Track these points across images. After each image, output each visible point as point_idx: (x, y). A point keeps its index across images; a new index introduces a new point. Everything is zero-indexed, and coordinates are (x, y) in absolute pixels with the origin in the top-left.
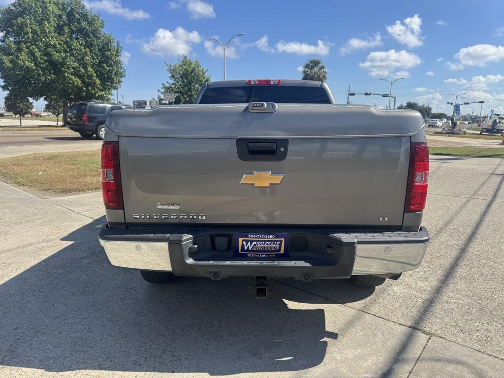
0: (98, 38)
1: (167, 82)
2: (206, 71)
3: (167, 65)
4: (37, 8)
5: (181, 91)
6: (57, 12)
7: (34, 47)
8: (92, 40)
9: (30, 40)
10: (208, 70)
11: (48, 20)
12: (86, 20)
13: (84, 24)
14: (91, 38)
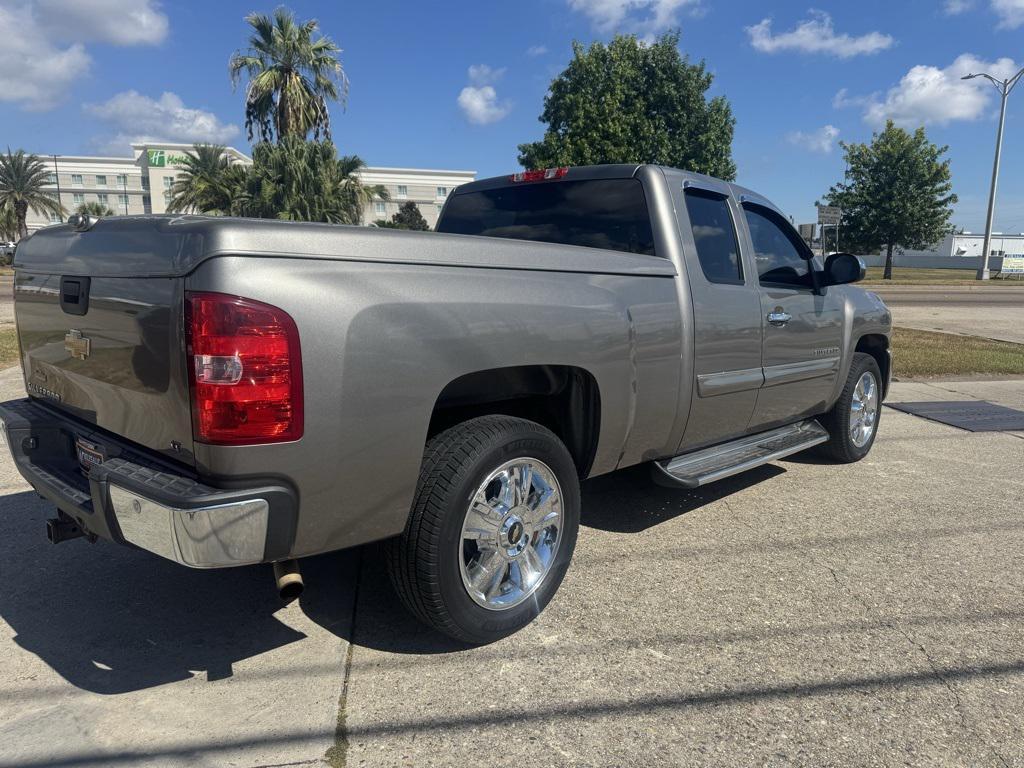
0: (690, 112)
1: (839, 185)
2: (940, 152)
3: (845, 147)
4: (599, 72)
5: (867, 201)
6: (630, 73)
7: (583, 140)
8: (680, 116)
9: (579, 130)
10: (946, 147)
11: (612, 92)
12: (676, 80)
13: (670, 89)
14: (677, 111)
